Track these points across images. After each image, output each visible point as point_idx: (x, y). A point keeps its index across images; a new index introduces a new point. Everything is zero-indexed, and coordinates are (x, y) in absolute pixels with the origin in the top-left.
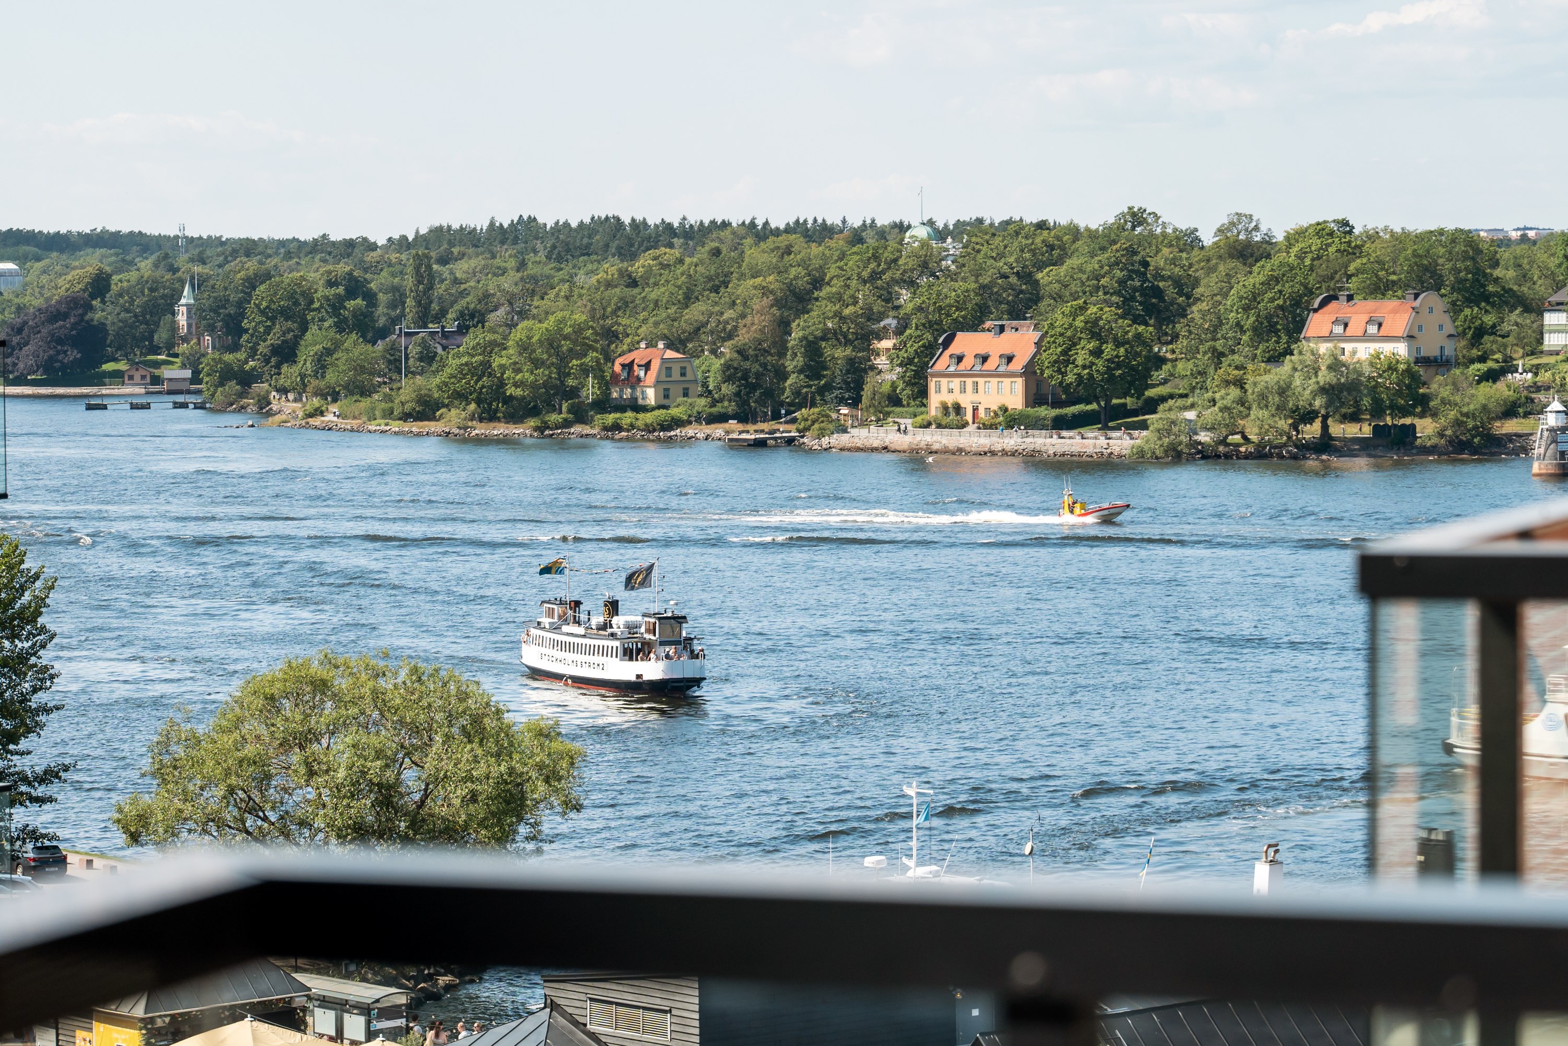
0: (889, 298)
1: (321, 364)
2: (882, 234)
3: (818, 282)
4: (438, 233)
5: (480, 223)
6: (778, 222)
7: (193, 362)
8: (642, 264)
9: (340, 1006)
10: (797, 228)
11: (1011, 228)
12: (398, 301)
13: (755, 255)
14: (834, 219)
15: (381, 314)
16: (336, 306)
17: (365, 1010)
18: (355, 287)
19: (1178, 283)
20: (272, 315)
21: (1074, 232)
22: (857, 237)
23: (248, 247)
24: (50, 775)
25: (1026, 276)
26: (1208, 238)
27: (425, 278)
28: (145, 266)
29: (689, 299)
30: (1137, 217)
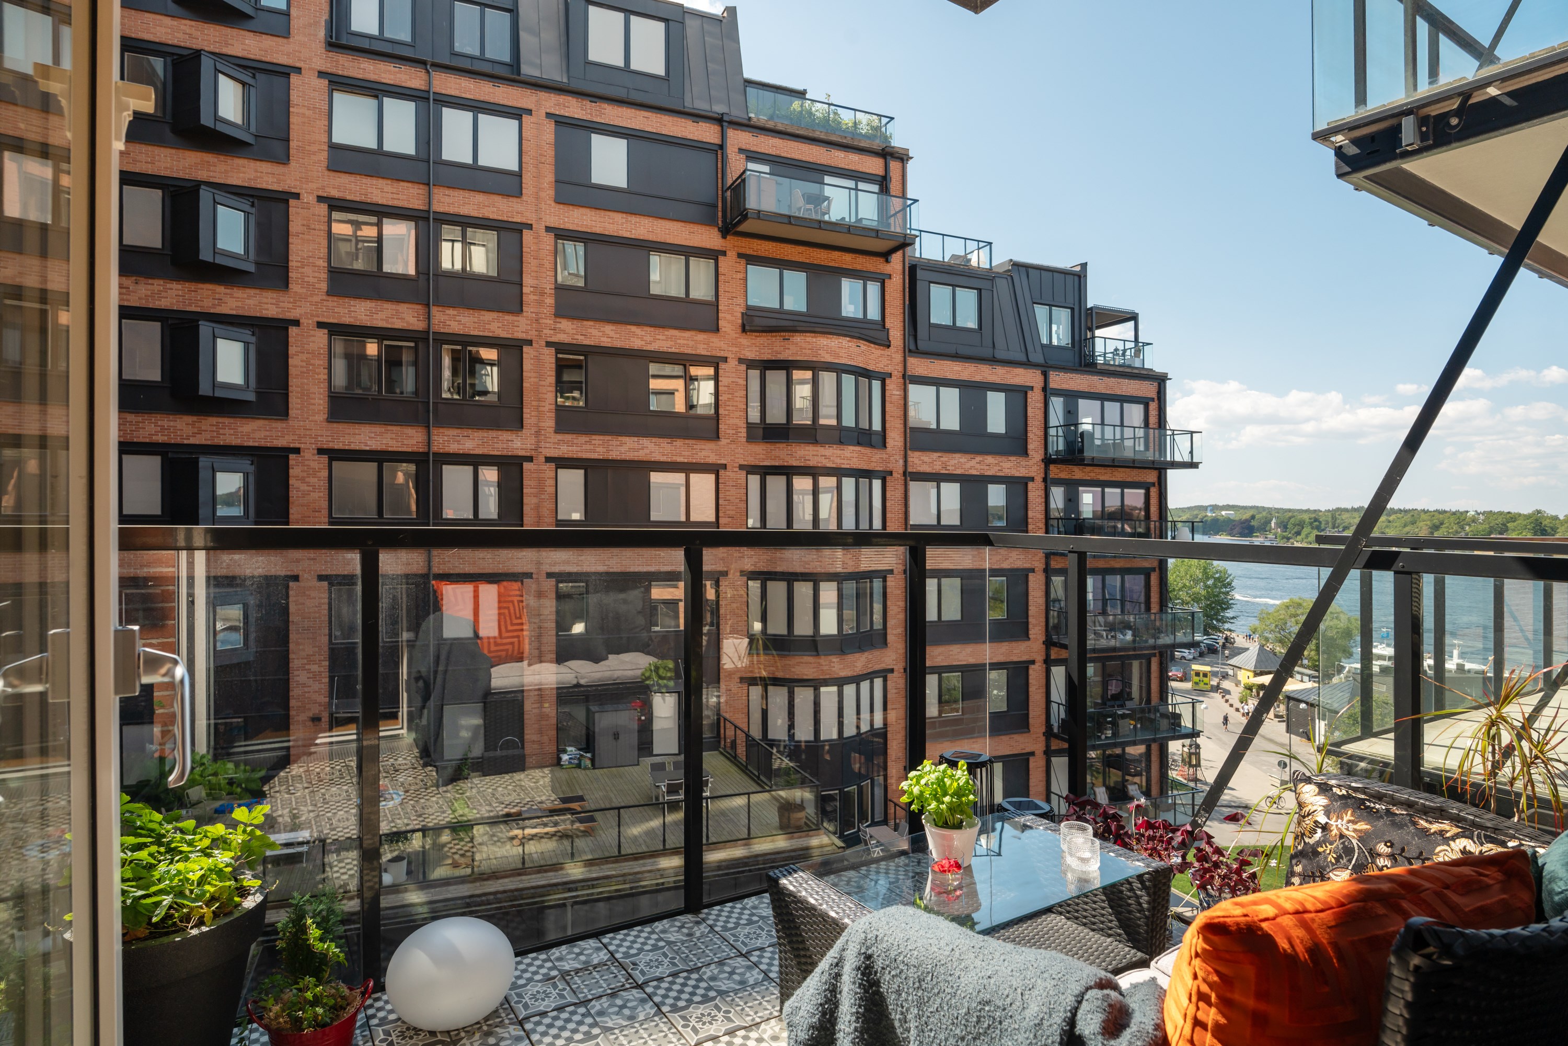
0: (1463, 528)
1: (1307, 536)
2: (1462, 513)
3: (1442, 524)
4: (1338, 509)
5: (1349, 507)
6: (1431, 509)
7: (1275, 534)
8: (1391, 518)
9: (1302, 674)
10: (1437, 511)
11: (1500, 513)
12: (1327, 523)
13: (1423, 516)
14: (1447, 509)
15: (1323, 526)
16: (1311, 524)
17: (1309, 676)
18: (1316, 520)
19: (1552, 529)
20: (1295, 525)
21: (1520, 515)
22: (1454, 513)
23: (1290, 510)
24: (1233, 618)
25: (1504, 524)
26: (1561, 517)
27: (1334, 518)
28: (1264, 514)
29: (1405, 526)
30: (1539, 512)
